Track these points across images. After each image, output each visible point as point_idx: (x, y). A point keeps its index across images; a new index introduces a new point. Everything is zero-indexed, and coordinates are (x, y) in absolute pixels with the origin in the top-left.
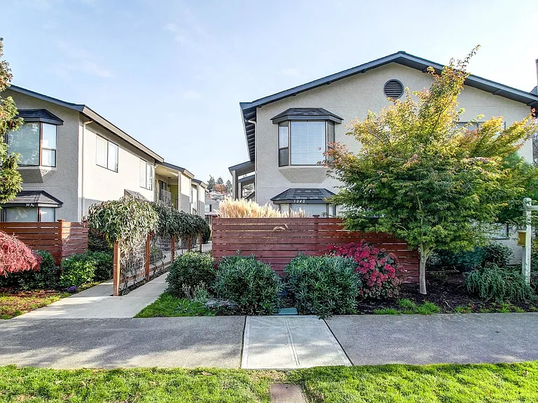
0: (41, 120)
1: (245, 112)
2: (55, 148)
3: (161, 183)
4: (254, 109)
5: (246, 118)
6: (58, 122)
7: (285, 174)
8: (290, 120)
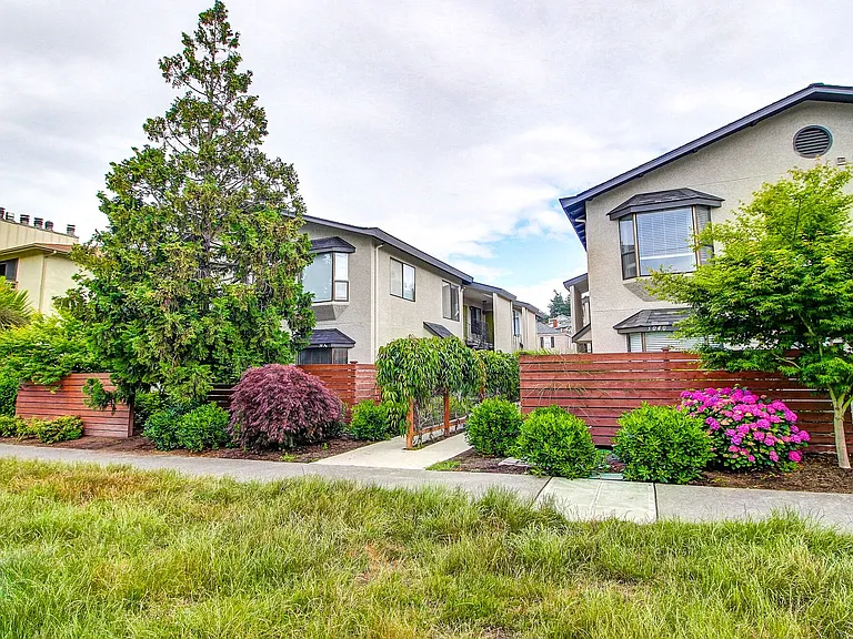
0: (334, 249)
1: (568, 210)
2: (347, 279)
3: (473, 310)
4: (582, 203)
5: (572, 217)
6: (350, 250)
7: (634, 289)
8: (636, 213)
